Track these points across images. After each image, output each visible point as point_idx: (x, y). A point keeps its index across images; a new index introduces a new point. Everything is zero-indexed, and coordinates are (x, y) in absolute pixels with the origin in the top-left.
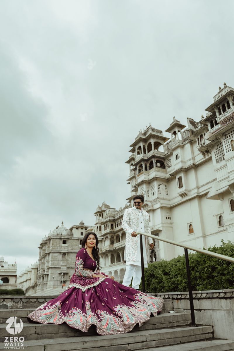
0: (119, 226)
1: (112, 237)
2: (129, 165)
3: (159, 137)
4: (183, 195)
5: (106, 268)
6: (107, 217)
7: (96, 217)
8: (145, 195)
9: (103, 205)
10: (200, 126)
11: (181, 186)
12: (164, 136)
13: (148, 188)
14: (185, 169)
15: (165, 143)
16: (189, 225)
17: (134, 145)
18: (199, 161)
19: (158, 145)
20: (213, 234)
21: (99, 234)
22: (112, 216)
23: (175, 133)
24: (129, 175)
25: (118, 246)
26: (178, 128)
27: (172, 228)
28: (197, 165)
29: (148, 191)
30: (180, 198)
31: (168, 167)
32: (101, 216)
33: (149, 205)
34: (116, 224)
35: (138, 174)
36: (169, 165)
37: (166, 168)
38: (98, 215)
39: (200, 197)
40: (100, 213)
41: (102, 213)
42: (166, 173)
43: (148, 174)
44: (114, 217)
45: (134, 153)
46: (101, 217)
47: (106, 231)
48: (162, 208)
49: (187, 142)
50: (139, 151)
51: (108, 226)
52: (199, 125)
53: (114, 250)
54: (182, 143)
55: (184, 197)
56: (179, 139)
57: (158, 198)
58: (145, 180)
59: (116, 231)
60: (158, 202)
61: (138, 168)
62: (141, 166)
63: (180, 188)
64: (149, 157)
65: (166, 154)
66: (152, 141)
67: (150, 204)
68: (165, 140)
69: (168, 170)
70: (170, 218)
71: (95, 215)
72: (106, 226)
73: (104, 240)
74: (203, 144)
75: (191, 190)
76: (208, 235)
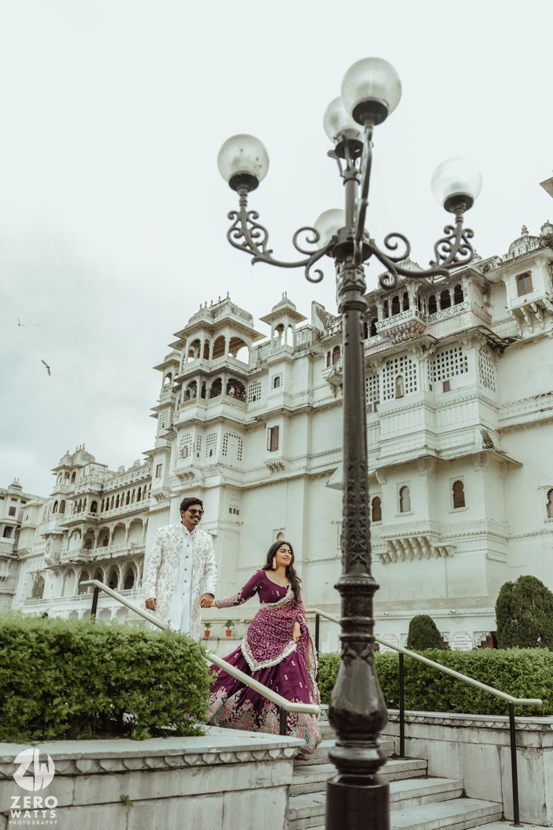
0: (112, 508)
1: (91, 532)
2: (161, 374)
3: (243, 329)
4: (274, 467)
5: (66, 602)
6: (85, 484)
7: (56, 477)
8: (192, 453)
9: (77, 452)
10: (338, 326)
11: (273, 447)
12: (254, 328)
13: (200, 438)
14: (291, 412)
15: (255, 344)
16: (279, 532)
17: (184, 334)
18: (322, 400)
19: (237, 344)
20: (324, 560)
21: (57, 519)
22: (99, 484)
23: (280, 328)
24: (159, 399)
25: (103, 555)
26: (290, 318)
27: (239, 533)
28: (316, 408)
29: (199, 444)
30: (268, 472)
31: (252, 399)
32: (71, 477)
33: (196, 476)
34: (106, 502)
35: (182, 402)
36: (256, 394)
37: (248, 400)
38: (63, 475)
39: (311, 478)
40: (69, 471)
41: (73, 471)
42: (245, 410)
43: (204, 407)
44: (102, 486)
45: (180, 352)
46: (68, 481)
47: (76, 515)
48: (224, 486)
49: (303, 353)
50: (193, 348)
51: (85, 504)
52: (337, 324)
53: (91, 562)
54: (292, 354)
55: (276, 471)
56: (288, 344)
57: (219, 464)
58: (198, 418)
59: (102, 519)
60: (219, 473)
61: (184, 387)
62: (193, 384)
63: (271, 450)
64: (214, 369)
65: (252, 370)
66: (228, 334)
67: (198, 474)
68: (256, 339)
69: (252, 405)
70: (238, 511)
71: (56, 474)
72: (78, 504)
73: (69, 535)
74: (338, 370)
75: (292, 461)
76: (313, 562)
